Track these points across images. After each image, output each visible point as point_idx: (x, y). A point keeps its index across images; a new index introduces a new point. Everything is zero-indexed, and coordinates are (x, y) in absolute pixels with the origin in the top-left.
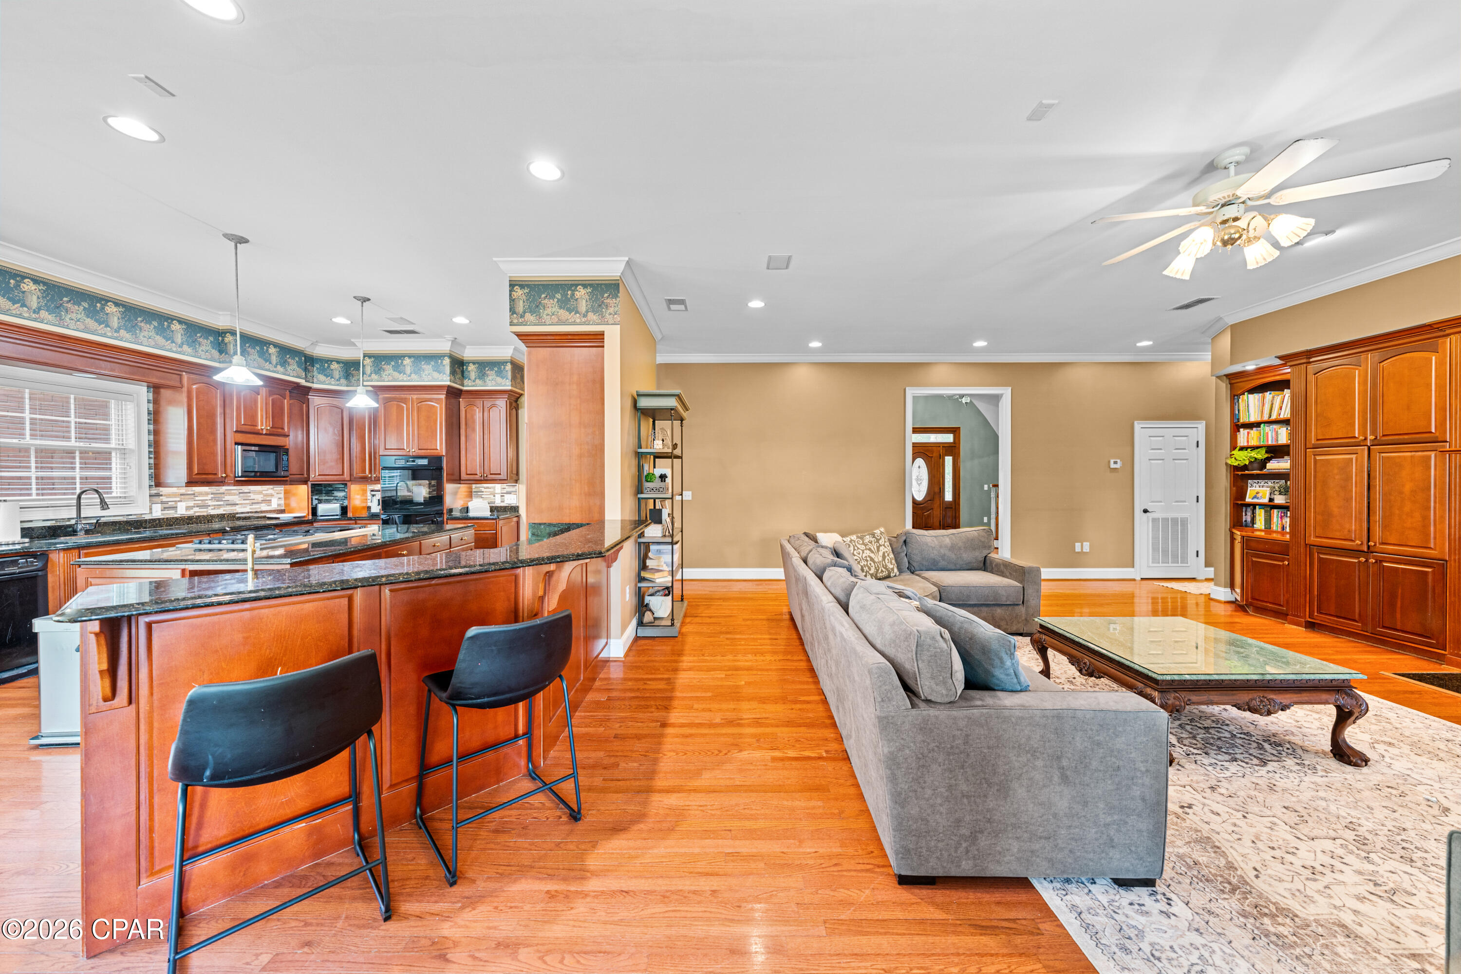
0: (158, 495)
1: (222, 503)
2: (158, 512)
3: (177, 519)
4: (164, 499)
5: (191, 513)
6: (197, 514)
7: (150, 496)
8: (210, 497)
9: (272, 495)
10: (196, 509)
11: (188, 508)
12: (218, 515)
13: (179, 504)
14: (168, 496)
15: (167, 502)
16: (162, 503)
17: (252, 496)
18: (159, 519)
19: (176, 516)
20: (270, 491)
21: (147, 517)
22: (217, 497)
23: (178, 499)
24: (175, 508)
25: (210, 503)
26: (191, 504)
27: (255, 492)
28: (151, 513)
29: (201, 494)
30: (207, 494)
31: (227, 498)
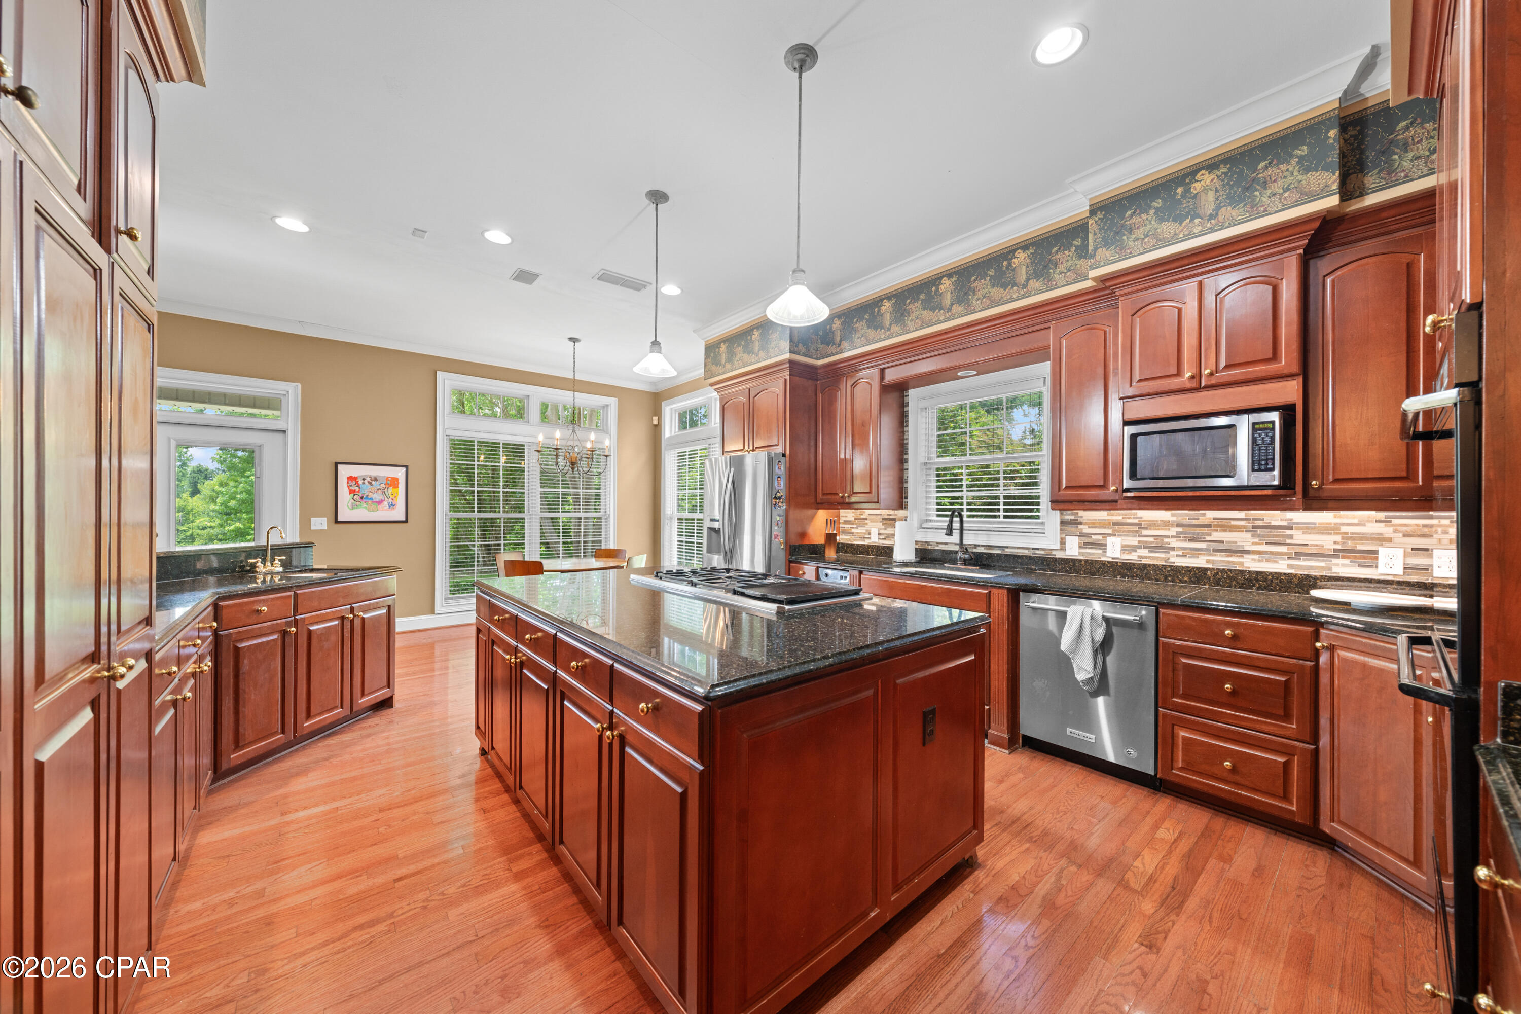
0: (1076, 523)
1: (1203, 545)
2: (1073, 550)
3: (1103, 563)
4: (1085, 529)
5: (1132, 557)
6: (1144, 561)
7: (1062, 523)
8: (1173, 531)
9: (1382, 540)
10: (1144, 552)
11: (1125, 549)
12: (1189, 570)
13: (1110, 540)
14: (1092, 524)
15: (1089, 535)
16: (1081, 535)
17: (1299, 537)
18: (1074, 561)
19: (1103, 559)
20: (1374, 528)
21: (1059, 555)
22: (1193, 533)
23: (1110, 531)
24: (1102, 546)
25: (1174, 543)
26: (1133, 541)
27: (1307, 528)
28: (1063, 549)
29: (1153, 525)
30: (1166, 525)
31: (1216, 536)
